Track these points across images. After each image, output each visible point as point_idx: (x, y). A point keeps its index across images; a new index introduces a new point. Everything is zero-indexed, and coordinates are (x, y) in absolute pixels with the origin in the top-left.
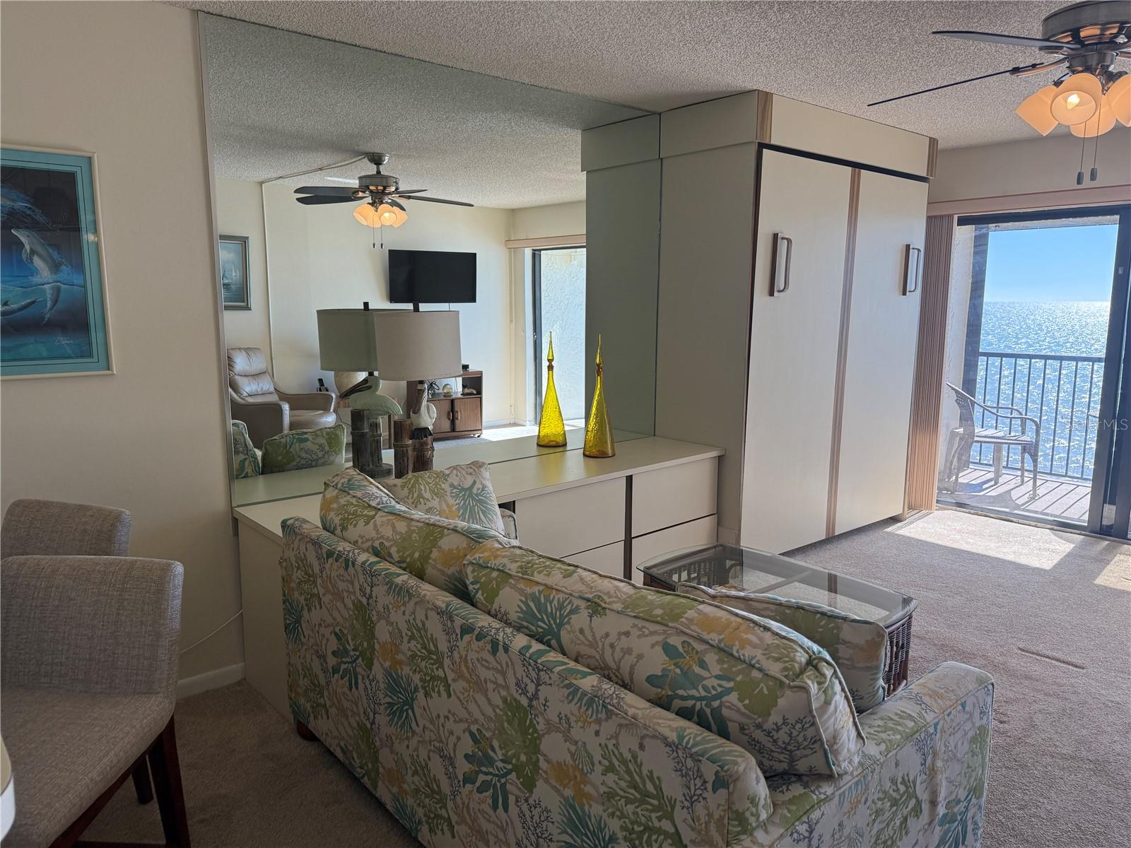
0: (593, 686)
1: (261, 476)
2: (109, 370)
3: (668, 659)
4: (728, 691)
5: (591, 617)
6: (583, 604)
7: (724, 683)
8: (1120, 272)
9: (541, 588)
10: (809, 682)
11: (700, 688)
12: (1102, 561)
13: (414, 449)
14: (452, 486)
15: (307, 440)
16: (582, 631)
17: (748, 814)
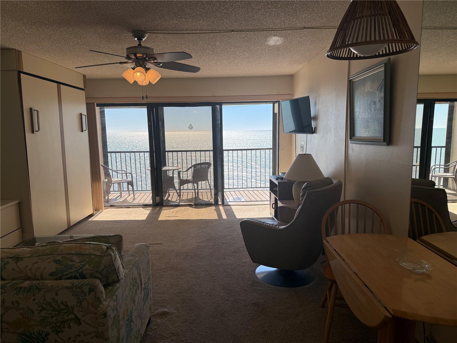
0: (29, 284)
3: (57, 265)
4: (84, 265)
5: (16, 263)
7: (82, 263)
8: (150, 124)
10: (111, 252)
11: (73, 268)
12: (159, 213)
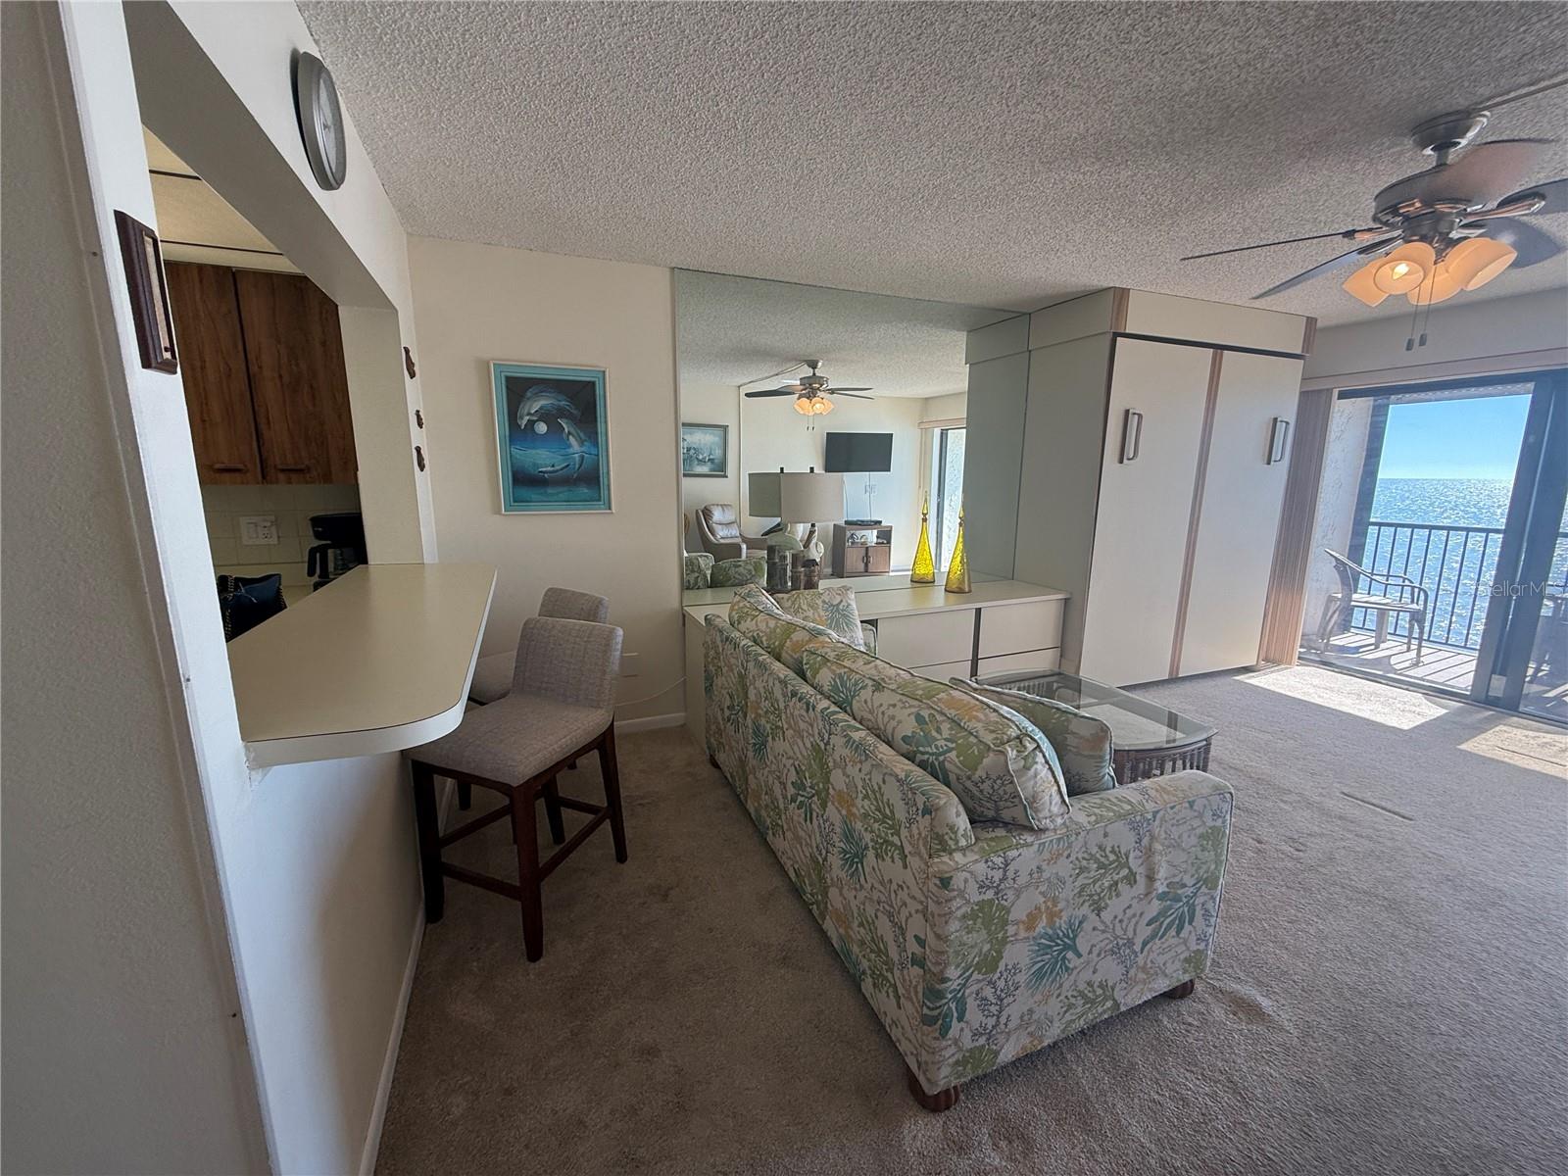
0: (861, 737)
1: (709, 589)
2: (610, 509)
3: (918, 725)
4: (950, 750)
5: (874, 692)
6: (870, 683)
7: (950, 744)
9: (846, 670)
10: (1009, 749)
11: (934, 747)
13: (805, 575)
14: (824, 602)
15: (740, 566)
16: (866, 702)
17: (946, 837)
